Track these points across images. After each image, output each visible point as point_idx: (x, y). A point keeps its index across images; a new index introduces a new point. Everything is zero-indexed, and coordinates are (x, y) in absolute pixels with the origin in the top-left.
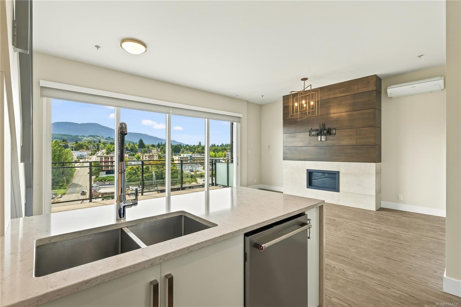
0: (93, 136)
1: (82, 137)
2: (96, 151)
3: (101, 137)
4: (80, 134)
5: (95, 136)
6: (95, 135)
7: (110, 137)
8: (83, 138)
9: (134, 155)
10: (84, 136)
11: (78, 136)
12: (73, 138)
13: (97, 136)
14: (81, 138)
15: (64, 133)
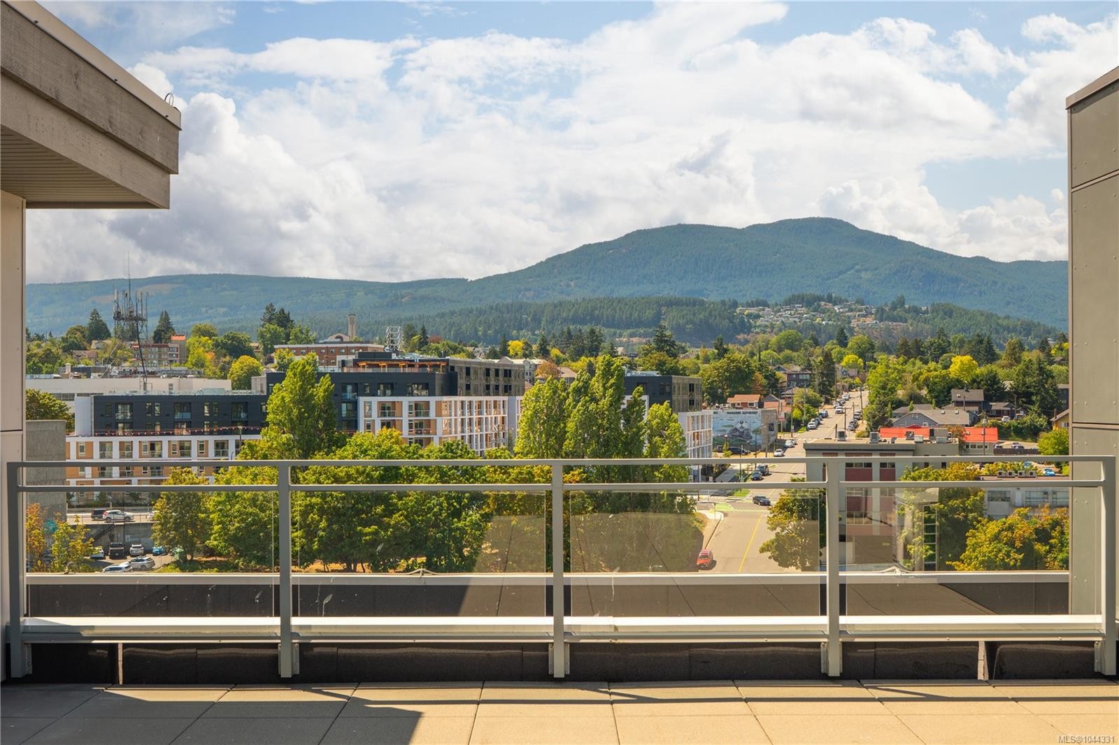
0: (811, 302)
1: (753, 310)
2: (816, 404)
3: (851, 301)
4: (742, 290)
5: (820, 299)
6: (818, 293)
7: (902, 302)
8: (758, 317)
9: (1033, 432)
10: (765, 304)
11: (735, 305)
12: (710, 315)
13: (830, 299)
14: (749, 315)
15: (668, 291)
